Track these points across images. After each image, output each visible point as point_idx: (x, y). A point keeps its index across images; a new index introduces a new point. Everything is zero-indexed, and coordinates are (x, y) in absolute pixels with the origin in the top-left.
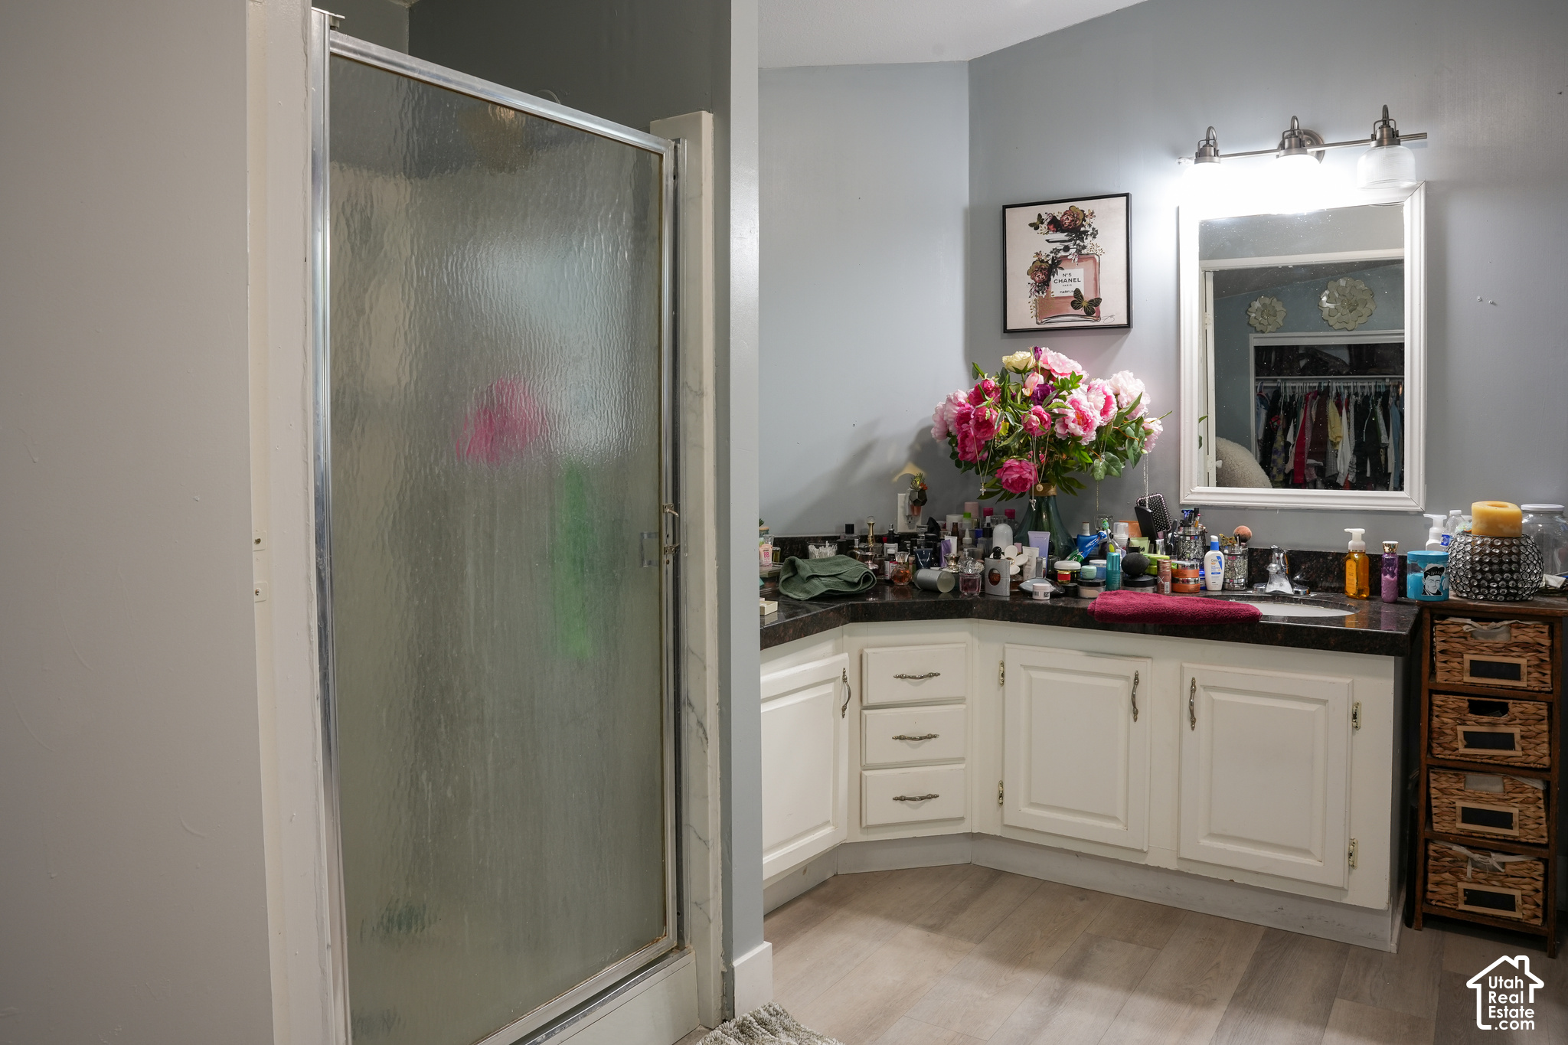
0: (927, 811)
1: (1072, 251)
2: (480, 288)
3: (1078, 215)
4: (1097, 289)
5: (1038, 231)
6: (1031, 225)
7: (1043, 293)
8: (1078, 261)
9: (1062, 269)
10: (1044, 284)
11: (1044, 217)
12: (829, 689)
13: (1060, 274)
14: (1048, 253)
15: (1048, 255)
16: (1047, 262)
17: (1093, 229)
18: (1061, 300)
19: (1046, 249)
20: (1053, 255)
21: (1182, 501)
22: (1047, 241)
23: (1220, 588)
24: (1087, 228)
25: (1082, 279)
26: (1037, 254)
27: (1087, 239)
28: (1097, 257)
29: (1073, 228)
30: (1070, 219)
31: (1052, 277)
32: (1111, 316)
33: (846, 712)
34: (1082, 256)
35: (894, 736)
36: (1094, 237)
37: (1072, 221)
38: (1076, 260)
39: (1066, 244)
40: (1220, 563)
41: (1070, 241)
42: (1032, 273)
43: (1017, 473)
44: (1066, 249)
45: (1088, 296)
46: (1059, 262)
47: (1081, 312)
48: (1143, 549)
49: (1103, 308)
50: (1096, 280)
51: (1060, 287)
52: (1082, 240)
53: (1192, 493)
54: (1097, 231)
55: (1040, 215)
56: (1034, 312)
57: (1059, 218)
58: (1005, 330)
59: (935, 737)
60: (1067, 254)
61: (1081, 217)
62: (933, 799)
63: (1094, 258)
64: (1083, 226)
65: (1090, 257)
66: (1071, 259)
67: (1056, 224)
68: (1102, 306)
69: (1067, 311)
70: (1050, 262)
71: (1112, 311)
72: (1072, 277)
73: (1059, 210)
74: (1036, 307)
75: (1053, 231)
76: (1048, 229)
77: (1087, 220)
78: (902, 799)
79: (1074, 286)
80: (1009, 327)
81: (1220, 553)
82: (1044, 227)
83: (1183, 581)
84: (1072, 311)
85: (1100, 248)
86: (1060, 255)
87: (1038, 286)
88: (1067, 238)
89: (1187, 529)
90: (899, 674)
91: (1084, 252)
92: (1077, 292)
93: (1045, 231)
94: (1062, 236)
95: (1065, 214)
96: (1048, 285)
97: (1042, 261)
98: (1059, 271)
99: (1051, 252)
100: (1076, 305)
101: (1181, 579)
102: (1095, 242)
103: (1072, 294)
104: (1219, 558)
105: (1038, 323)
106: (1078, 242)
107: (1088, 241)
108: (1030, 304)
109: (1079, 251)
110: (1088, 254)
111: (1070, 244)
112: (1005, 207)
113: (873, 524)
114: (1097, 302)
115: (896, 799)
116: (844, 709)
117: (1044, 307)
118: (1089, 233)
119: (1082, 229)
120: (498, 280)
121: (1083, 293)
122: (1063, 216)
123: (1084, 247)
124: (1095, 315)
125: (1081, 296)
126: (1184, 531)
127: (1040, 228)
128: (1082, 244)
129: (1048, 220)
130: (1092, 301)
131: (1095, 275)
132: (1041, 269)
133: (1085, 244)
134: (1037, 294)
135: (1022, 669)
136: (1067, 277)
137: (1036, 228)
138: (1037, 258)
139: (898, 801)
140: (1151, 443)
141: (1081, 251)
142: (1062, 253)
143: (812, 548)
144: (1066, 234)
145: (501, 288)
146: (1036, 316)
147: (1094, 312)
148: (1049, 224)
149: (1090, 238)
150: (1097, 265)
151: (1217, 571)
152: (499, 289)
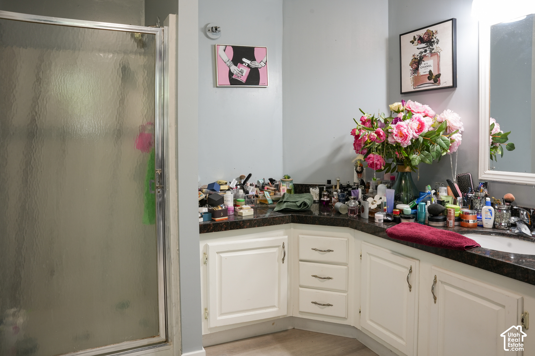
0: (326, 311)
1: (428, 52)
2: (58, 92)
3: (430, 34)
4: (439, 69)
5: (414, 44)
6: (411, 42)
7: (416, 74)
8: (431, 57)
9: (424, 61)
10: (416, 70)
11: (416, 37)
12: (275, 250)
13: (423, 64)
14: (418, 54)
15: (418, 55)
16: (418, 59)
17: (437, 39)
18: (424, 76)
19: (417, 52)
20: (420, 55)
21: (480, 178)
22: (418, 48)
23: (491, 227)
24: (435, 40)
25: (432, 65)
26: (413, 55)
27: (434, 45)
28: (438, 53)
29: (428, 41)
30: (427, 36)
31: (419, 66)
32: (445, 82)
33: (285, 261)
34: (432, 54)
35: (312, 275)
36: (438, 44)
37: (428, 37)
38: (430, 56)
39: (425, 49)
40: (491, 213)
41: (427, 47)
42: (411, 65)
43: (372, 160)
44: (426, 51)
45: (435, 73)
46: (422, 58)
47: (432, 81)
48: (448, 202)
49: (442, 79)
50: (438, 65)
51: (423, 71)
52: (432, 46)
53: (485, 174)
54: (439, 40)
55: (414, 37)
56: (412, 83)
57: (422, 37)
58: (401, 93)
59: (331, 278)
60: (426, 53)
61: (432, 35)
62: (330, 306)
63: (438, 54)
64: (432, 38)
65: (436, 54)
66: (428, 56)
67: (421, 40)
68: (441, 78)
69: (426, 81)
70: (419, 59)
71: (446, 80)
72: (428, 65)
73: (422, 33)
74: (413, 81)
75: (420, 43)
76: (418, 42)
77: (434, 35)
78: (315, 303)
79: (429, 69)
80: (403, 92)
81: (491, 208)
82: (416, 42)
83: (465, 221)
84: (428, 81)
85: (440, 49)
86: (423, 54)
87: (414, 71)
88: (426, 46)
89: (477, 193)
90: (314, 248)
91: (433, 51)
92: (430, 72)
93: (416, 44)
94: (423, 45)
95: (425, 34)
96: (418, 70)
97: (416, 59)
98: (423, 62)
99: (419, 54)
100: (429, 78)
101: (464, 220)
102: (438, 46)
103: (428, 73)
104: (490, 210)
105: (414, 89)
106: (430, 47)
107: (435, 46)
108: (411, 80)
109: (431, 52)
110: (435, 52)
111: (427, 49)
112: (401, 35)
113: (339, 180)
114: (439, 76)
115: (313, 303)
116: (283, 260)
117: (417, 80)
118: (435, 42)
119: (432, 40)
120: (67, 88)
121: (433, 72)
122: (424, 35)
123: (433, 49)
124: (438, 82)
125: (432, 74)
126: (475, 194)
127: (415, 43)
128: (432, 48)
129: (418, 39)
130: (437, 75)
131: (438, 62)
132: (415, 63)
133: (434, 48)
134: (413, 75)
135: (368, 255)
136: (426, 65)
137: (413, 43)
138: (413, 57)
139: (314, 304)
140: (455, 147)
141: (431, 51)
142: (424, 54)
143: (311, 189)
144: (425, 44)
145: (68, 91)
146: (413, 85)
147: (437, 81)
148: (418, 40)
149: (436, 44)
150: (439, 57)
151: (489, 217)
152: (67, 91)
